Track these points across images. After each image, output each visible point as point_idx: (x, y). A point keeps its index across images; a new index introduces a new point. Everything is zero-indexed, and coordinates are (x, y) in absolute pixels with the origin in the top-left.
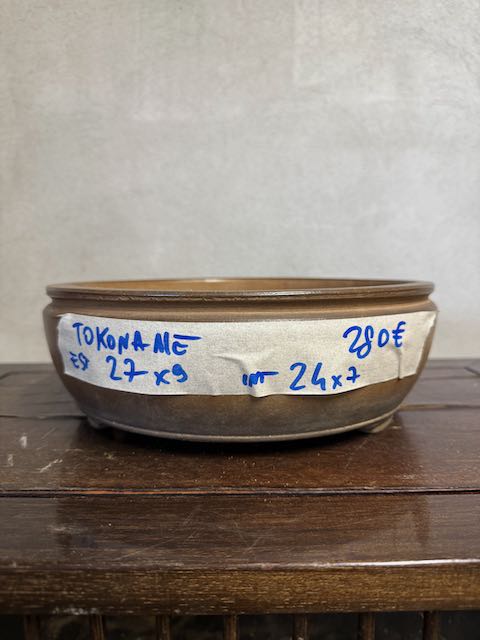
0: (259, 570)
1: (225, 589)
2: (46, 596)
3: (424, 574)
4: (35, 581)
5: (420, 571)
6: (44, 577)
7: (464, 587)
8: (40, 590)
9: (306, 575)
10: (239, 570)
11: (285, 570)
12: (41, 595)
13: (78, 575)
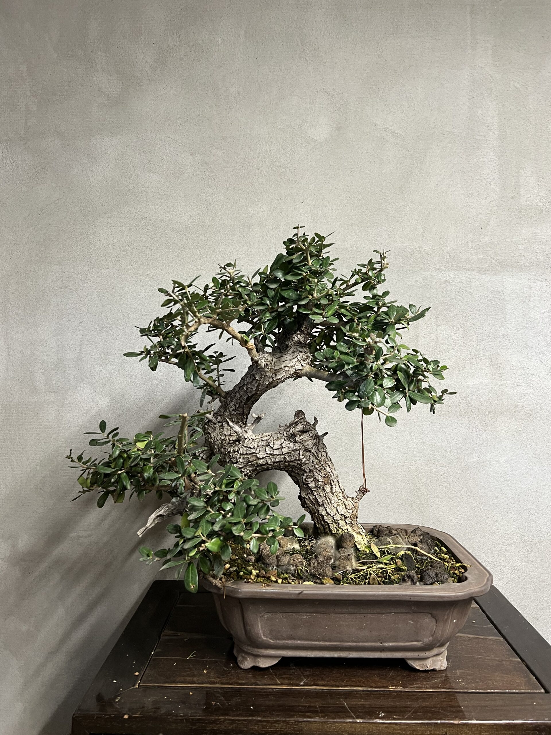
0: (357, 722)
1: (344, 729)
2: (280, 731)
3: (415, 726)
4: (277, 725)
5: (414, 725)
6: (280, 723)
7: (430, 731)
8: (278, 728)
9: (373, 724)
10: (349, 722)
11: (366, 723)
12: (278, 731)
13: (292, 723)
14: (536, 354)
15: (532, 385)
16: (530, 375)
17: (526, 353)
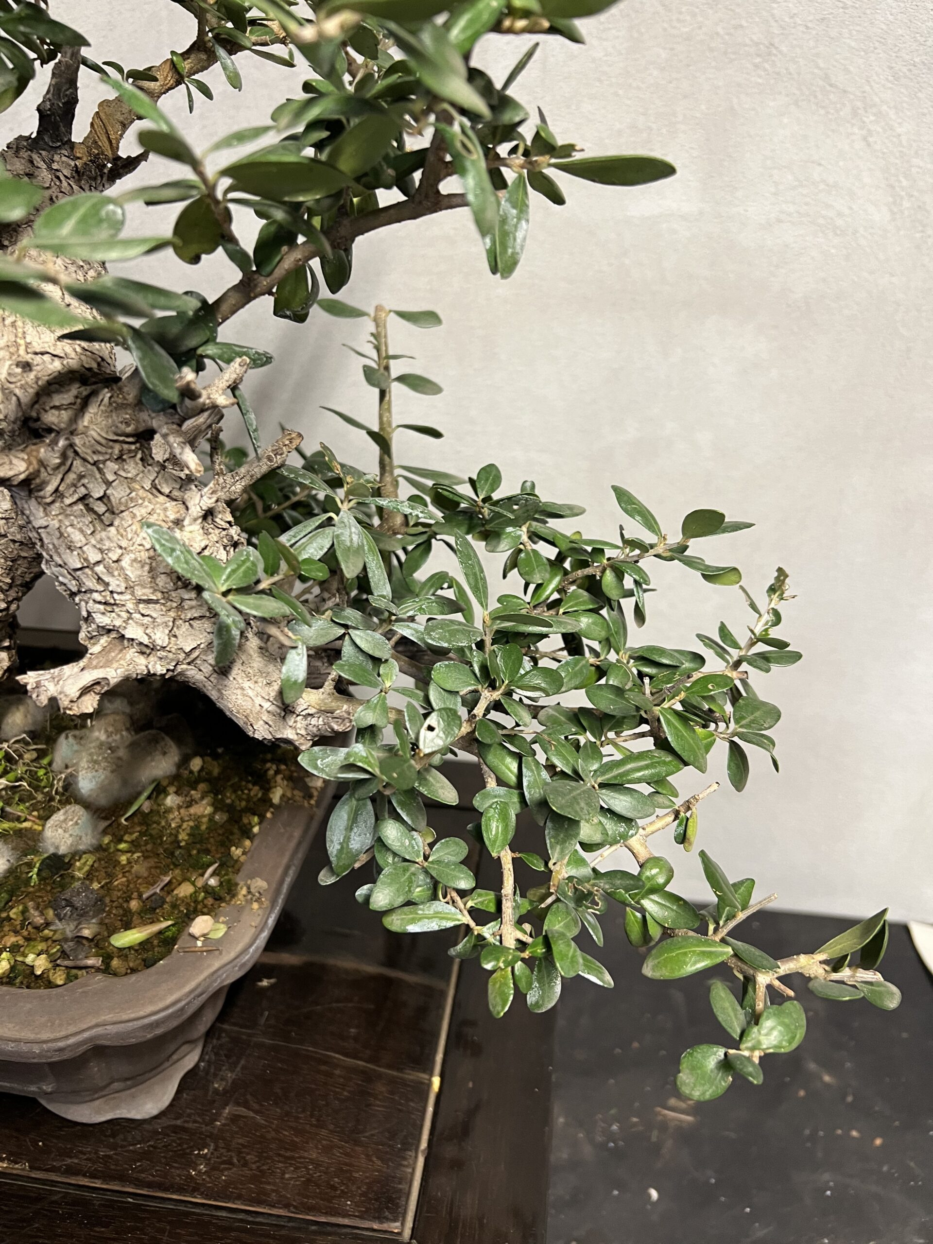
14: (855, 112)
15: (821, 221)
16: (822, 186)
17: (822, 112)
